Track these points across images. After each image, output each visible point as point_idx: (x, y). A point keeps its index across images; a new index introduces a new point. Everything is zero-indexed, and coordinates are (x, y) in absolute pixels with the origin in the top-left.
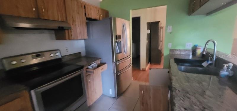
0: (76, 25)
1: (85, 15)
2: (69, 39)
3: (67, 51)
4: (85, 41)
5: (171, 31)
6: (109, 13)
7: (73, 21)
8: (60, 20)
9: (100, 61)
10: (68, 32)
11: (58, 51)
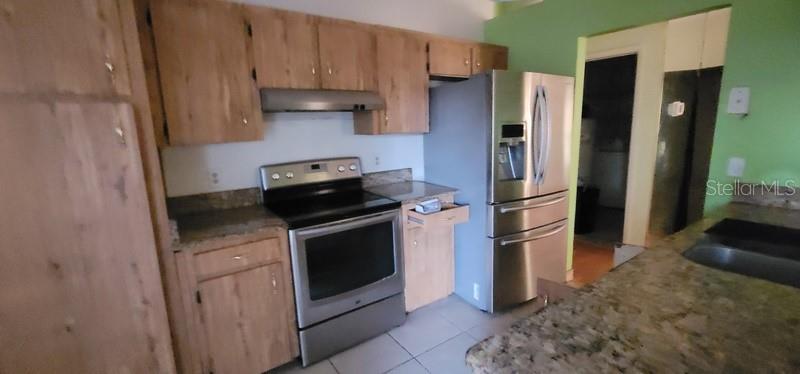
0: (398, 98)
1: (428, 68)
2: (380, 133)
3: (377, 164)
4: (424, 139)
5: (744, 111)
6: (510, 51)
7: (393, 87)
8: (362, 89)
9: (455, 196)
10: (379, 117)
11: (355, 161)
